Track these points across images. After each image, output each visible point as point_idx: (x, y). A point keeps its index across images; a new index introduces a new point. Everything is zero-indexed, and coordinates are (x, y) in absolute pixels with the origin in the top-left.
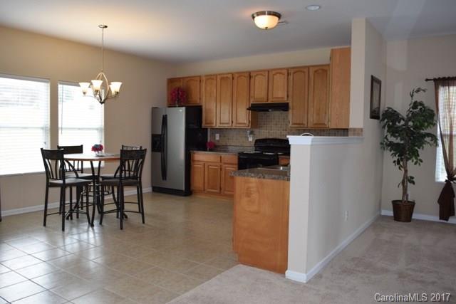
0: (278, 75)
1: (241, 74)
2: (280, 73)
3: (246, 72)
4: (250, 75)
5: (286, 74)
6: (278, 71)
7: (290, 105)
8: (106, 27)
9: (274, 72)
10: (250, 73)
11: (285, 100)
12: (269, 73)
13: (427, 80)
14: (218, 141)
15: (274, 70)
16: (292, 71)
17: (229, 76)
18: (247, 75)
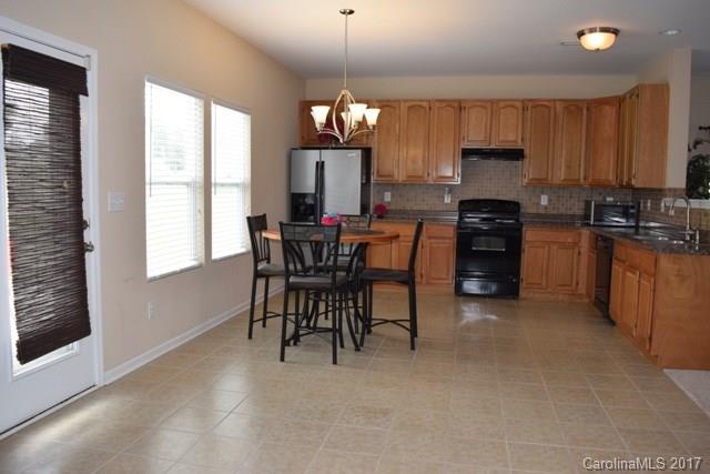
0: (509, 109)
1: (448, 103)
2: (513, 106)
3: (454, 101)
4: (459, 106)
5: (521, 108)
6: (509, 103)
7: (527, 152)
8: (351, 12)
9: (502, 104)
10: (460, 102)
11: (519, 146)
12: (492, 106)
13: (701, 128)
14: (389, 203)
15: (505, 100)
16: (530, 105)
17: (425, 104)
18: (456, 105)
